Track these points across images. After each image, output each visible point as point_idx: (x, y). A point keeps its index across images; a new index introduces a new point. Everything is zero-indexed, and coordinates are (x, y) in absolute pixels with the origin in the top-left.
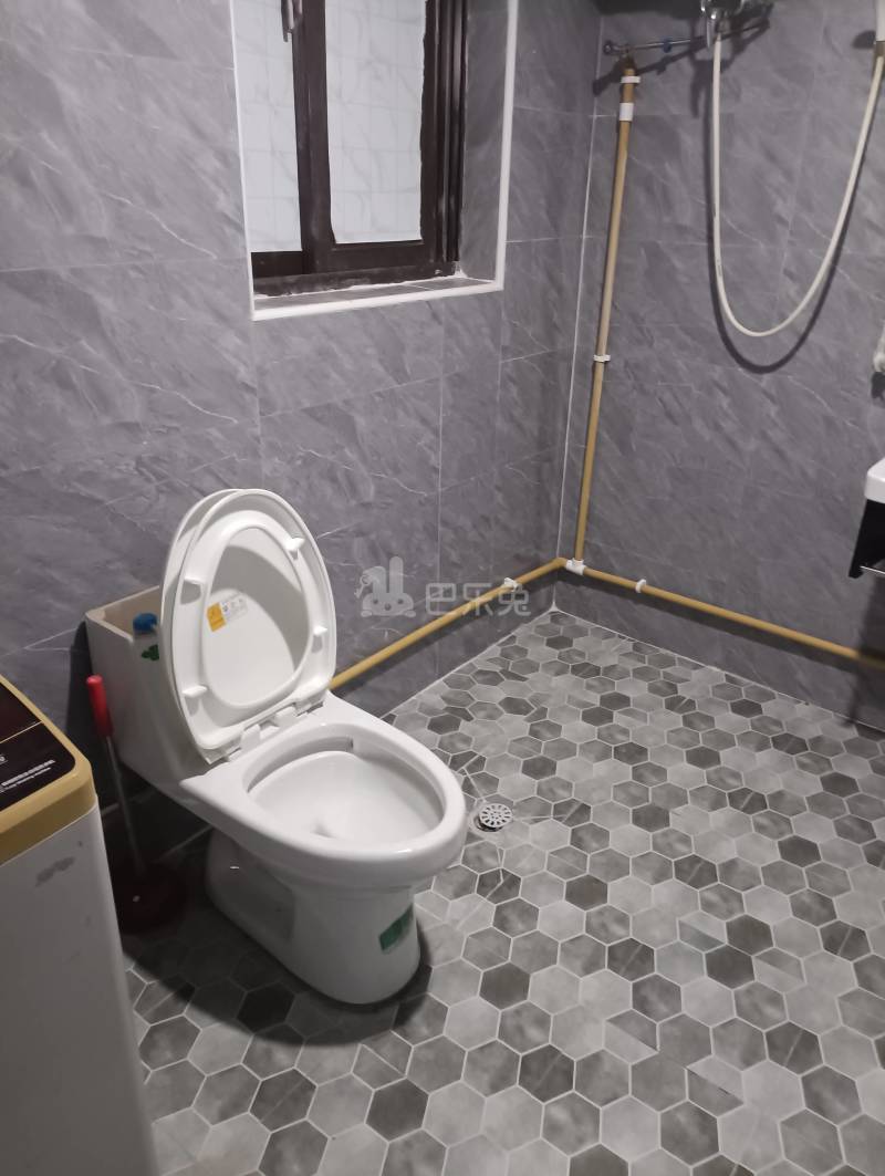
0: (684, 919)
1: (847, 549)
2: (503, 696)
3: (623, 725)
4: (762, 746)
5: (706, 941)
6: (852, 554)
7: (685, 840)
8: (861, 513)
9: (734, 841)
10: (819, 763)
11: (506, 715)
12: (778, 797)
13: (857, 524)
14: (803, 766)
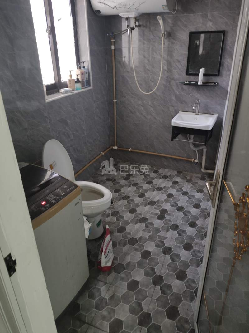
0: (152, 211)
1: (170, 136)
2: (106, 178)
3: (132, 179)
4: (160, 178)
5: (156, 214)
6: (171, 137)
7: (149, 198)
8: (172, 128)
9: (158, 196)
10: (171, 179)
11: (107, 182)
12: (165, 187)
13: (171, 131)
14: (168, 181)
